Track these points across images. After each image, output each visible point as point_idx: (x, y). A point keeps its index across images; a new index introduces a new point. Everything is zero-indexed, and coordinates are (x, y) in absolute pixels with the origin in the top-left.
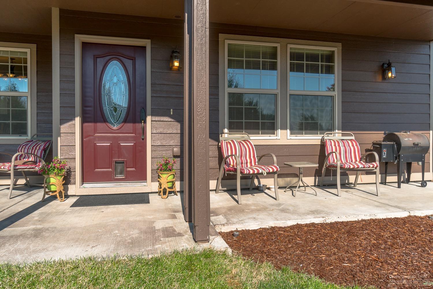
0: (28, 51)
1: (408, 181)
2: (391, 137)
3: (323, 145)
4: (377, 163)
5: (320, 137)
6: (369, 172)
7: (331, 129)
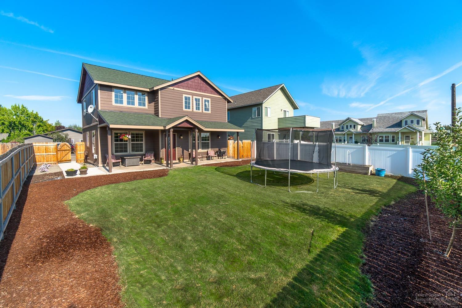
0: (143, 132)
1: (223, 158)
2: (219, 150)
3: (208, 152)
4: (217, 155)
5: (207, 150)
6: (216, 157)
7: (208, 148)
